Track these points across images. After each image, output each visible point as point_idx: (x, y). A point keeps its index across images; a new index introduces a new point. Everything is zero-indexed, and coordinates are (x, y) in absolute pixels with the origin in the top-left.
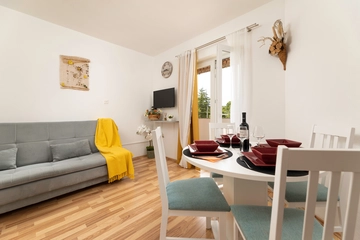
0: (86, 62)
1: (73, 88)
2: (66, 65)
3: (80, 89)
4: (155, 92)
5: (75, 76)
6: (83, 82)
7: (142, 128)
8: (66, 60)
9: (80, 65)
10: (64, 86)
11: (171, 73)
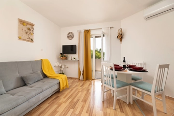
0: (32, 25)
1: (25, 40)
2: (22, 26)
3: (29, 41)
4: (63, 46)
5: (26, 33)
6: (31, 37)
7: (57, 64)
8: (22, 22)
9: (30, 26)
10: (20, 38)
11: (73, 38)
